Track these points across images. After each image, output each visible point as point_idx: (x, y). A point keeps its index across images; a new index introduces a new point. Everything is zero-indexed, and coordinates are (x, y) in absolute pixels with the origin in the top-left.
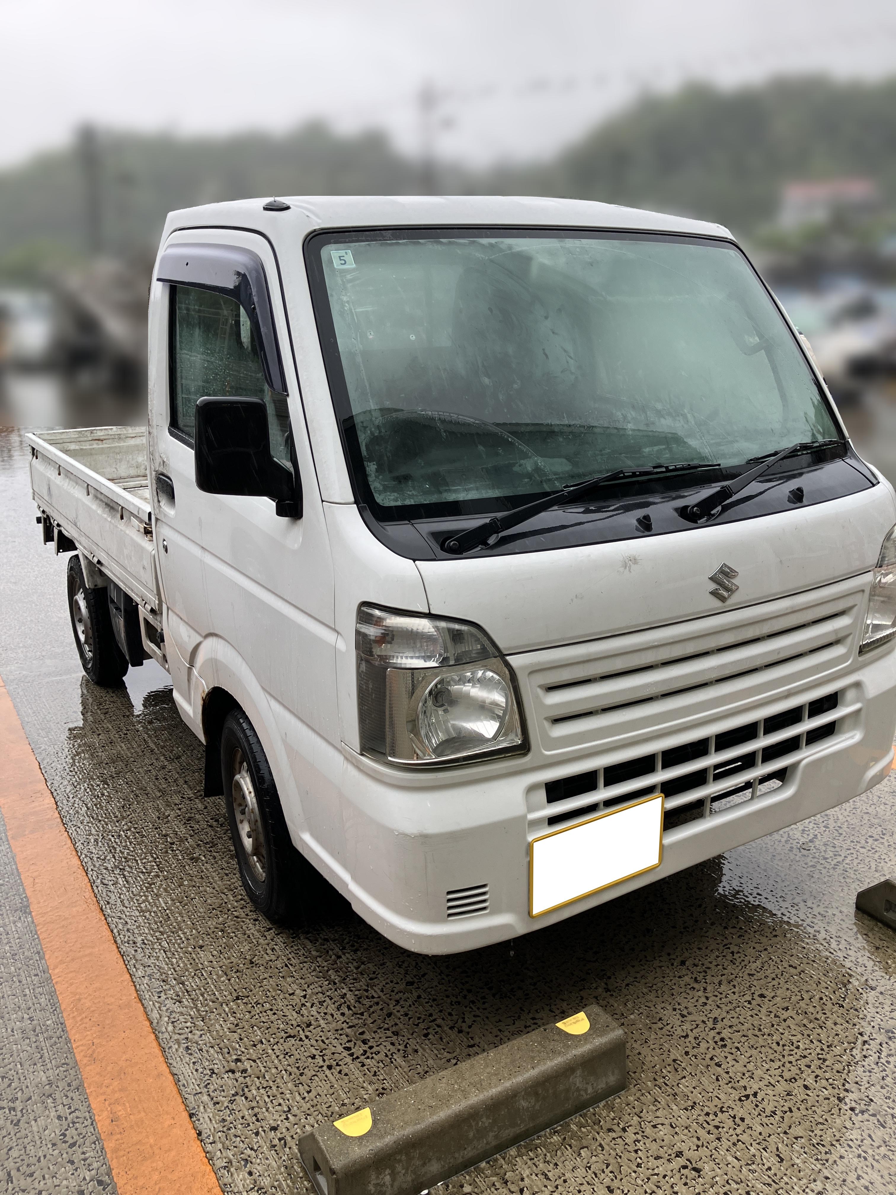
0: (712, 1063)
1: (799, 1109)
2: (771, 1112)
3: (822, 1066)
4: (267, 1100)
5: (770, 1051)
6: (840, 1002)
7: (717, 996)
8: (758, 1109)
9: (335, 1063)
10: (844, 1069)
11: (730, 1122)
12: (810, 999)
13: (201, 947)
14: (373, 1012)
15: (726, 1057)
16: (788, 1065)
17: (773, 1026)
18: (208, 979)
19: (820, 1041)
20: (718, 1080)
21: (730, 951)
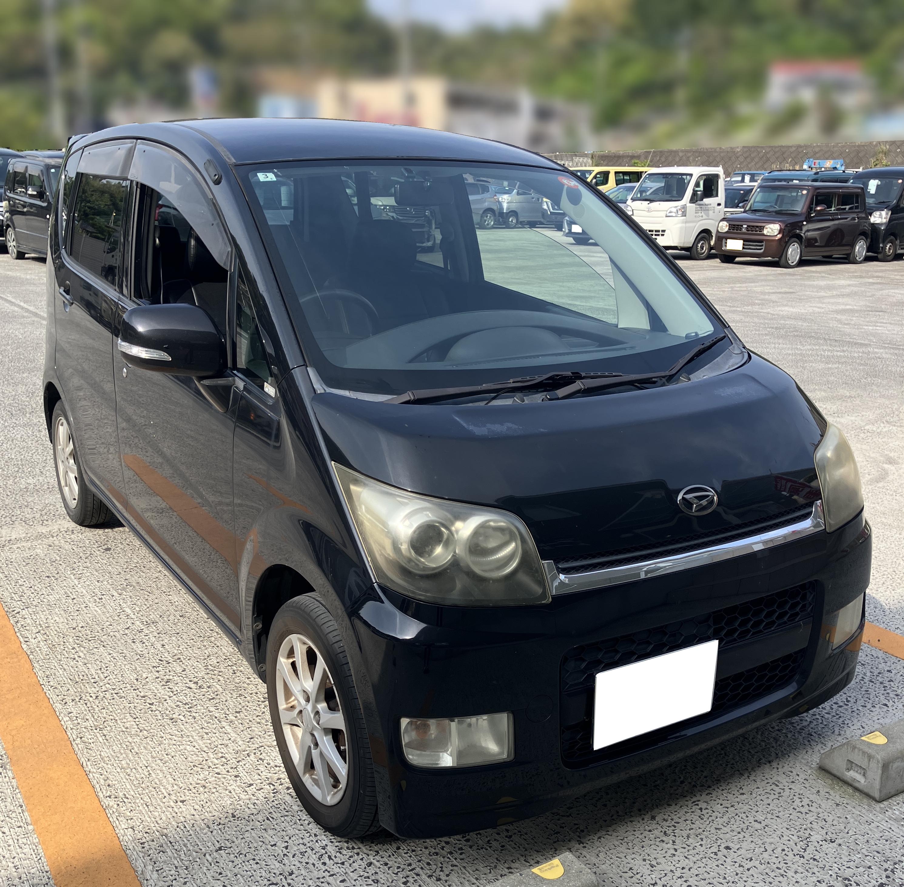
6: (800, 853)
12: (773, 851)
13: (182, 802)
14: (354, 862)
17: (737, 874)
18: (190, 831)
21: (699, 807)
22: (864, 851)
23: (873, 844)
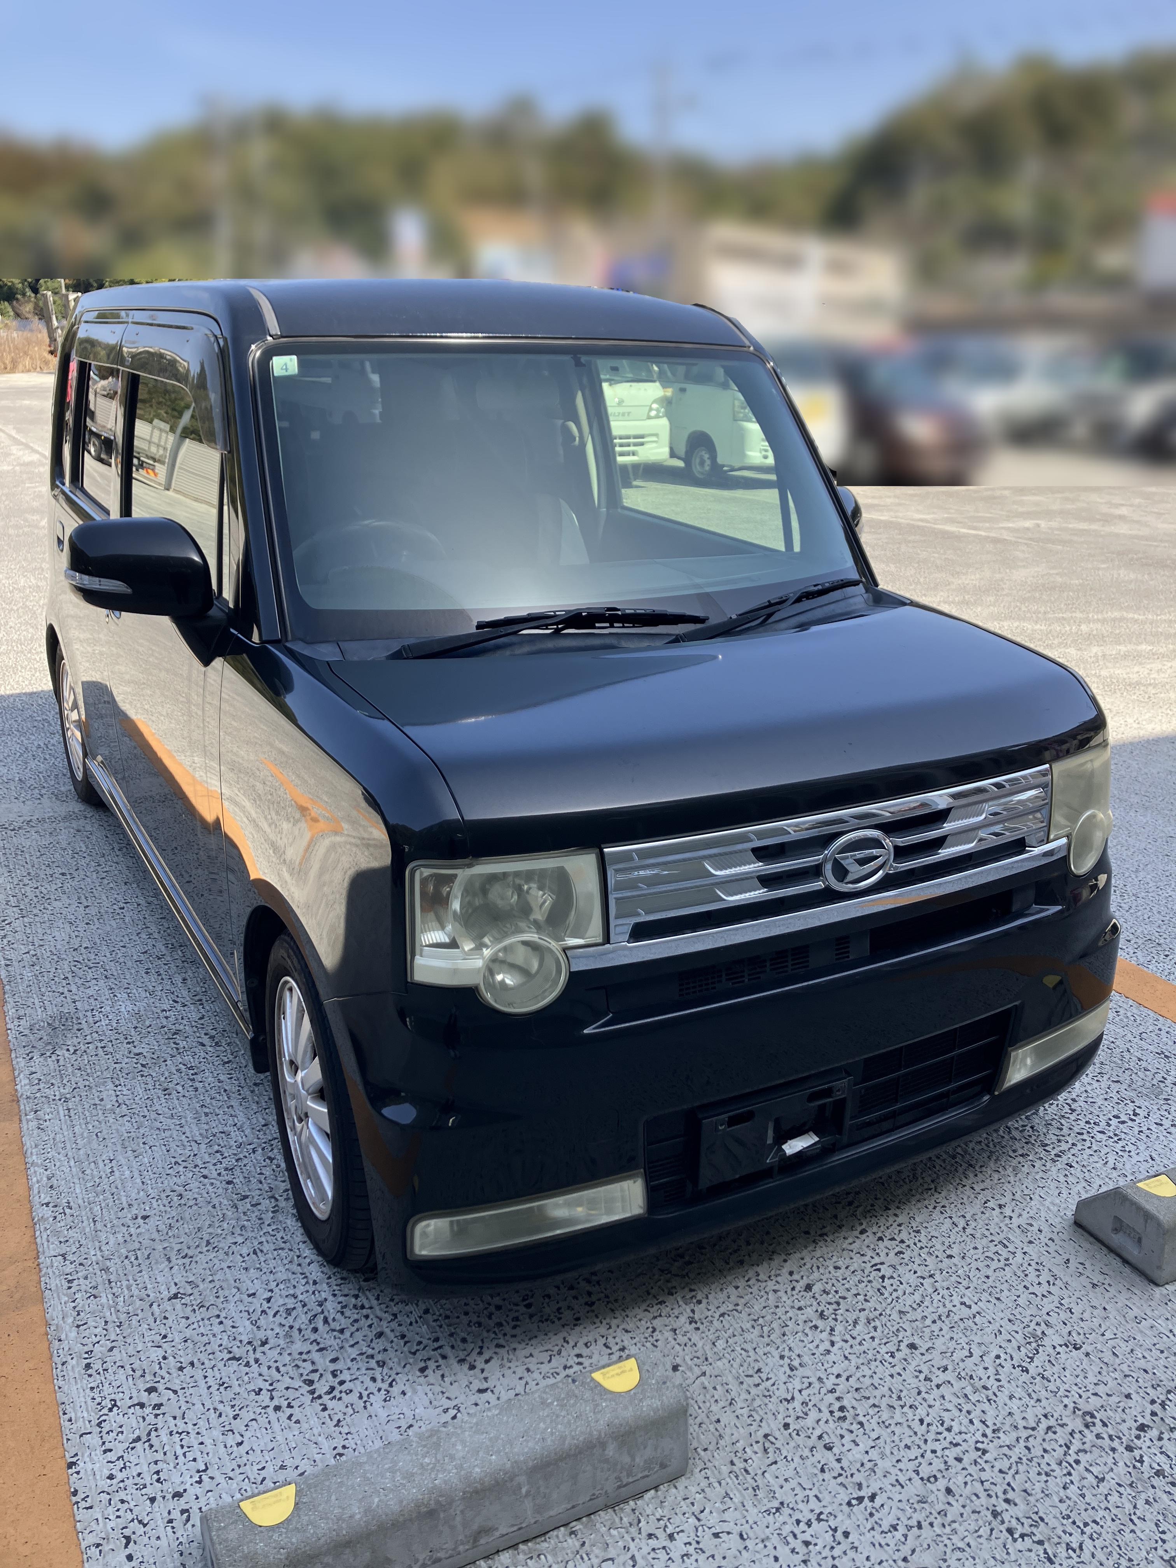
0: (820, 1445)
1: (931, 1524)
2: (891, 1526)
3: (979, 1460)
4: (180, 1452)
5: (909, 1432)
6: (1023, 1364)
7: (846, 1341)
8: (872, 1520)
9: (286, 1403)
10: (1010, 1468)
11: (828, 1537)
12: (981, 1357)
14: (358, 1330)
15: (842, 1437)
16: (929, 1455)
17: (919, 1393)
19: (984, 1423)
20: (822, 1470)
21: (880, 1274)
22: (1124, 1367)
23: (1140, 1356)
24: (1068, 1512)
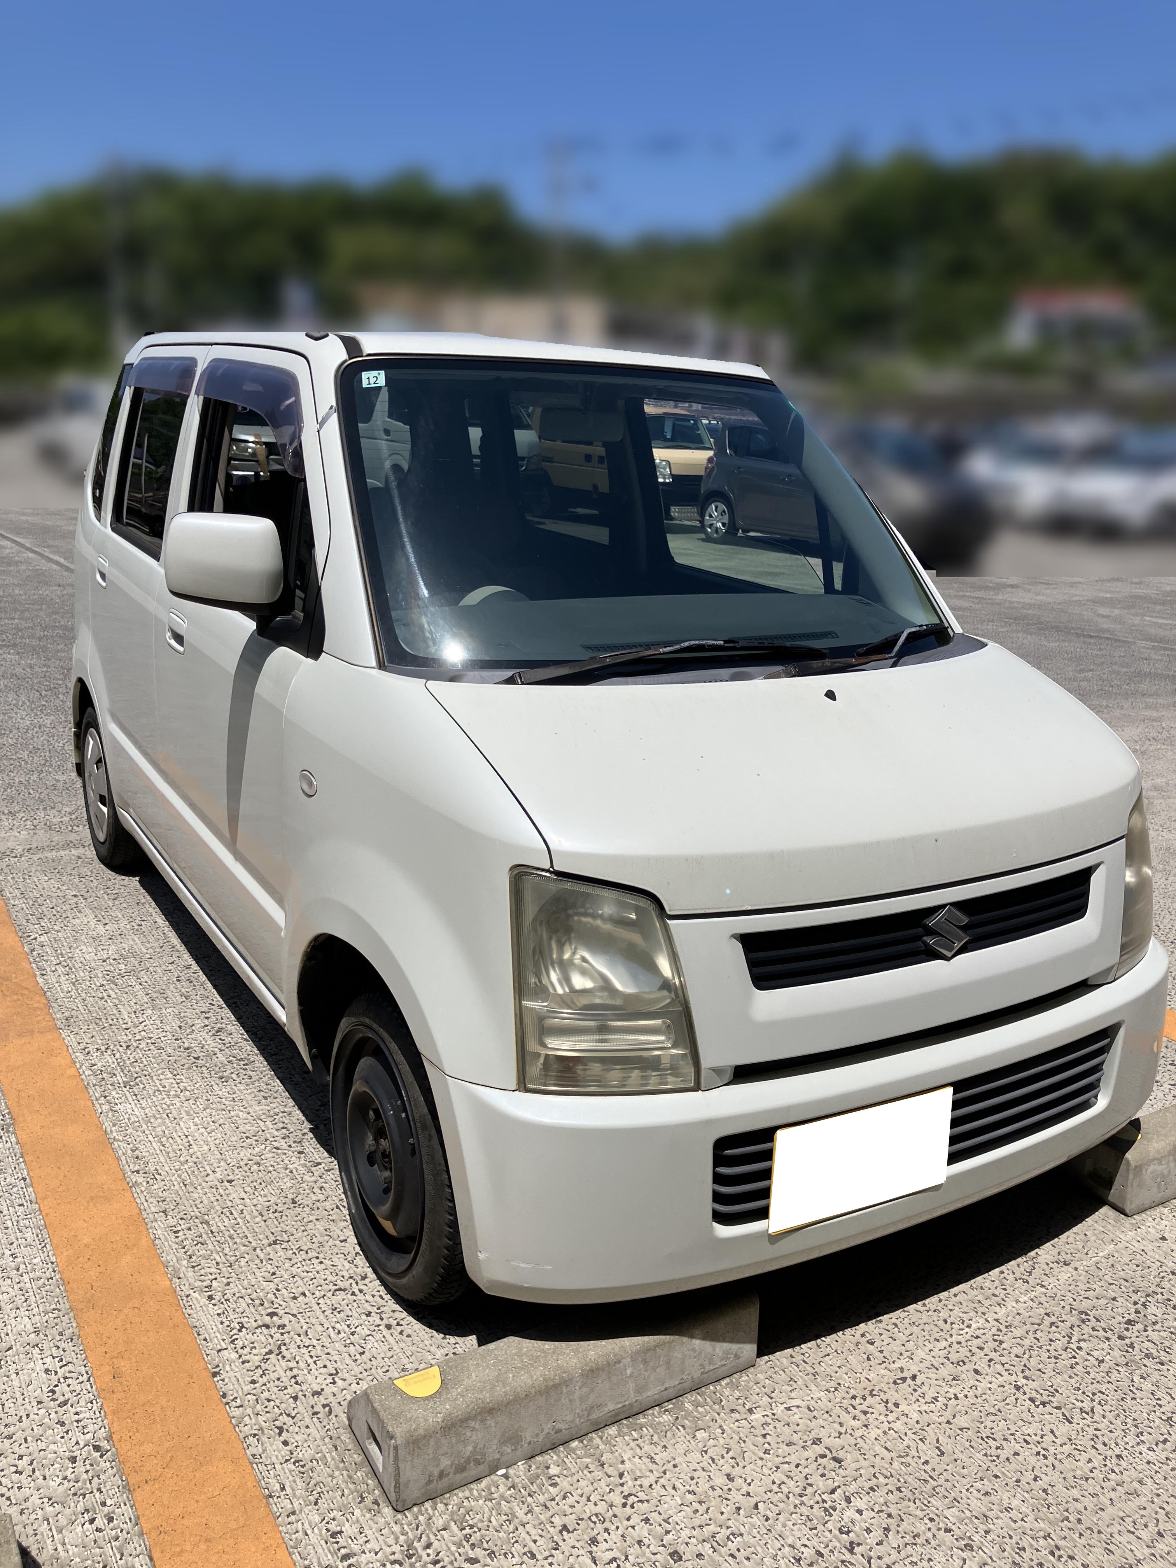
0: (863, 1340)
1: (966, 1396)
2: (933, 1398)
3: (997, 1348)
4: (310, 1361)
5: (936, 1329)
8: (916, 1394)
9: (395, 1322)
10: (1024, 1354)
11: (882, 1407)
13: (230, 1181)
15: (881, 1334)
16: (955, 1346)
18: (238, 1219)
19: (997, 1320)
20: (869, 1359)
24: (1078, 1385)
